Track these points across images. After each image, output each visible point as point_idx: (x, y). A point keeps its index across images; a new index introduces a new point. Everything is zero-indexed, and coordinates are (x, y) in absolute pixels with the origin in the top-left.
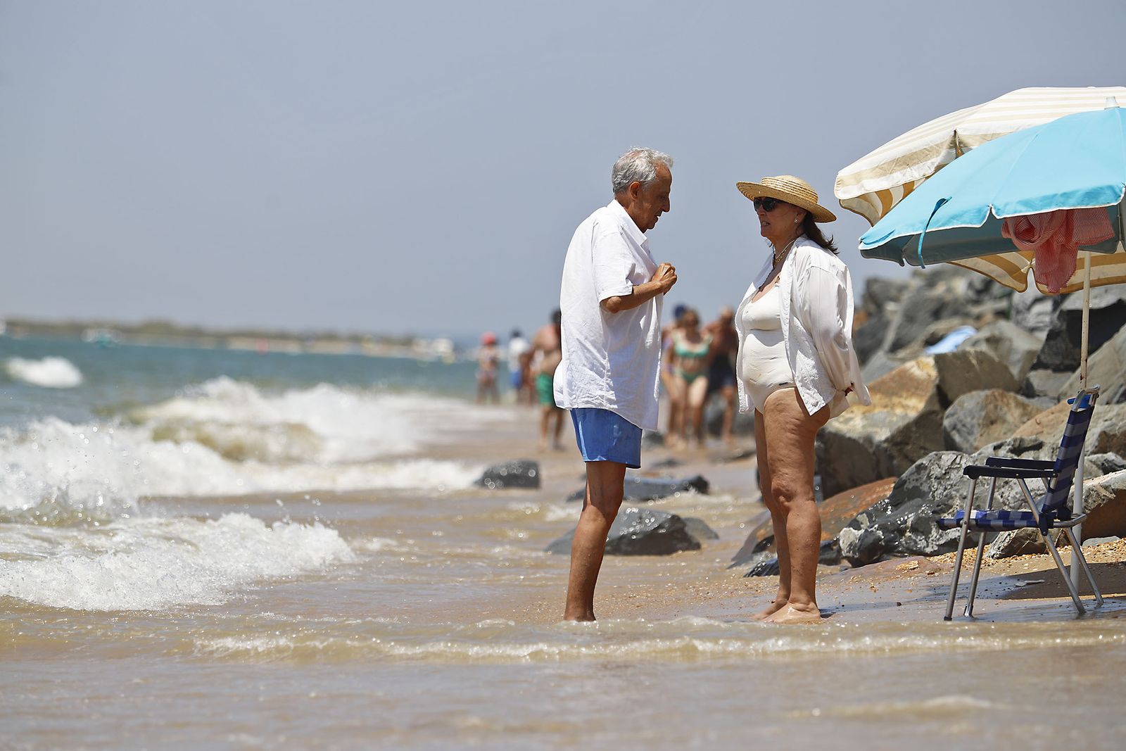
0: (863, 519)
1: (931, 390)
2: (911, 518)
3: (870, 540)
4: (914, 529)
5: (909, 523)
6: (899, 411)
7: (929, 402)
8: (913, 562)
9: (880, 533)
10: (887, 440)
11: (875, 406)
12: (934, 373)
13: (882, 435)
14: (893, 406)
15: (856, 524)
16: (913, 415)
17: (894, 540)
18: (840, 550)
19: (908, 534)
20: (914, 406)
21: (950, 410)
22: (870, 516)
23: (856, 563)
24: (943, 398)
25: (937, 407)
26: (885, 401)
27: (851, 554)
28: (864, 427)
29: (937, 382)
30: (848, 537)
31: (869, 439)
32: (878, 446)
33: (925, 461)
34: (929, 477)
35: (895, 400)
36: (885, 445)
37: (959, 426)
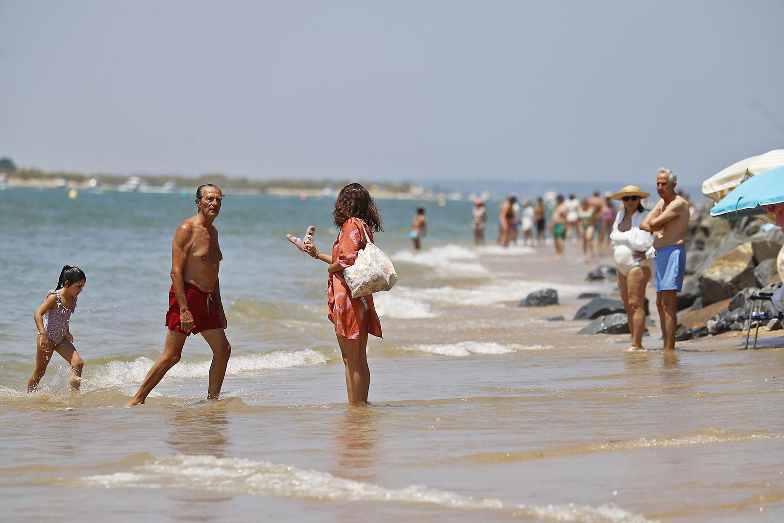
0: (717, 316)
1: (750, 258)
2: (736, 316)
3: (720, 325)
4: (738, 321)
5: (736, 318)
6: (736, 268)
7: (749, 264)
8: (735, 333)
9: (724, 322)
10: (730, 281)
11: (725, 266)
12: (751, 251)
13: (728, 279)
14: (733, 266)
15: (714, 319)
16: (742, 270)
17: (729, 325)
18: (708, 330)
19: (736, 322)
20: (742, 266)
21: (757, 268)
22: (720, 315)
23: (714, 334)
24: (755, 262)
25: (752, 266)
26: (730, 264)
27: (712, 331)
28: (720, 276)
29: (752, 255)
30: (711, 324)
31: (722, 281)
32: (727, 284)
33: (742, 292)
34: (744, 299)
35: (734, 263)
36: (729, 284)
37: (761, 275)
